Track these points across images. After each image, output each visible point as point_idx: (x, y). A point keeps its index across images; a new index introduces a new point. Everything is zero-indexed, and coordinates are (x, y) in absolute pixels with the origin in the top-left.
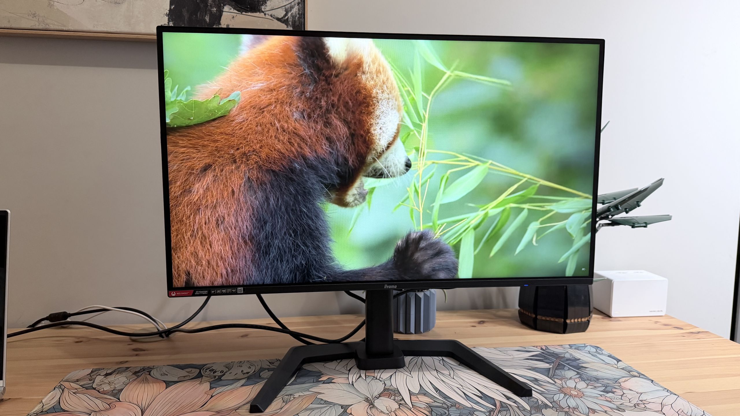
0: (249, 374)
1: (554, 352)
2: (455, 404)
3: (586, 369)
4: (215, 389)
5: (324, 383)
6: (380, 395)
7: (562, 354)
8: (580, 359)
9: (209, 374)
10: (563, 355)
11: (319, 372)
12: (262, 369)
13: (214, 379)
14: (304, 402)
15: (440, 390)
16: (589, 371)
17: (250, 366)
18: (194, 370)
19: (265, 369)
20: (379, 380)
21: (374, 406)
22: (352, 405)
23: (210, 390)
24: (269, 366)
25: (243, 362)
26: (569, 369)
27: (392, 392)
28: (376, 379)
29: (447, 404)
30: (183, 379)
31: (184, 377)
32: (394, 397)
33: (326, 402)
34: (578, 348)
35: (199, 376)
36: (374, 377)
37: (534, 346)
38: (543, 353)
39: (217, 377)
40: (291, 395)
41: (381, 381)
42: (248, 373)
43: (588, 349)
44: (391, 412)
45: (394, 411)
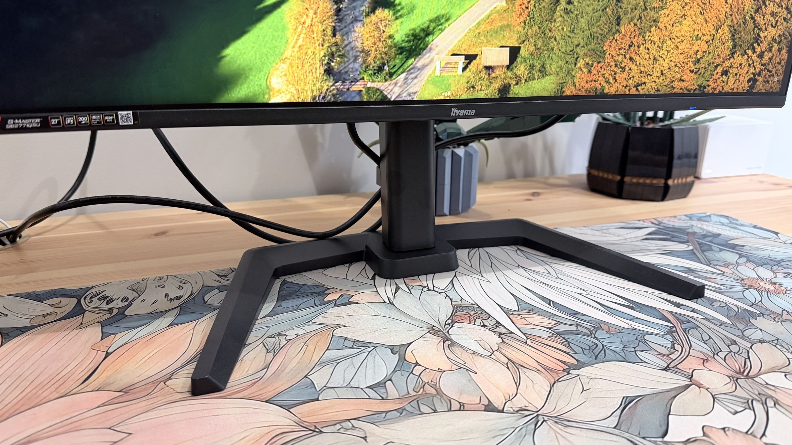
0: (182, 299)
1: (675, 227)
2: (598, 325)
3: (745, 247)
4: (113, 336)
5: (336, 305)
6: (452, 321)
7: (688, 229)
8: (720, 235)
9: (98, 307)
10: (690, 230)
11: (320, 286)
12: (206, 289)
13: (108, 316)
14: (311, 347)
15: (553, 302)
16: (750, 250)
17: (181, 285)
18: (65, 300)
19: (212, 289)
20: (434, 290)
21: (453, 344)
22: (410, 343)
23: (102, 339)
24: (220, 282)
25: (166, 277)
26: (721, 250)
27: (472, 312)
28: (429, 289)
29: (583, 325)
30: (41, 320)
31: (44, 316)
32: (480, 321)
33: (356, 343)
34: (700, 219)
35: (78, 311)
36: (424, 287)
37: (639, 220)
38: (660, 228)
39: (115, 312)
40: (279, 335)
41: (440, 293)
42: (178, 298)
43: (714, 218)
44: (493, 352)
45: (497, 349)
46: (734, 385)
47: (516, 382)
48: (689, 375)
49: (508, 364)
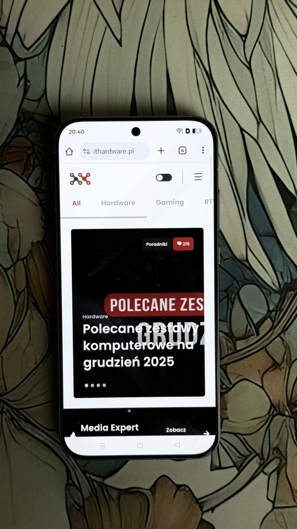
44: (18, 261)
45: (25, 255)
46: (263, 423)
47: (10, 335)
48: (227, 387)
49: (22, 294)
